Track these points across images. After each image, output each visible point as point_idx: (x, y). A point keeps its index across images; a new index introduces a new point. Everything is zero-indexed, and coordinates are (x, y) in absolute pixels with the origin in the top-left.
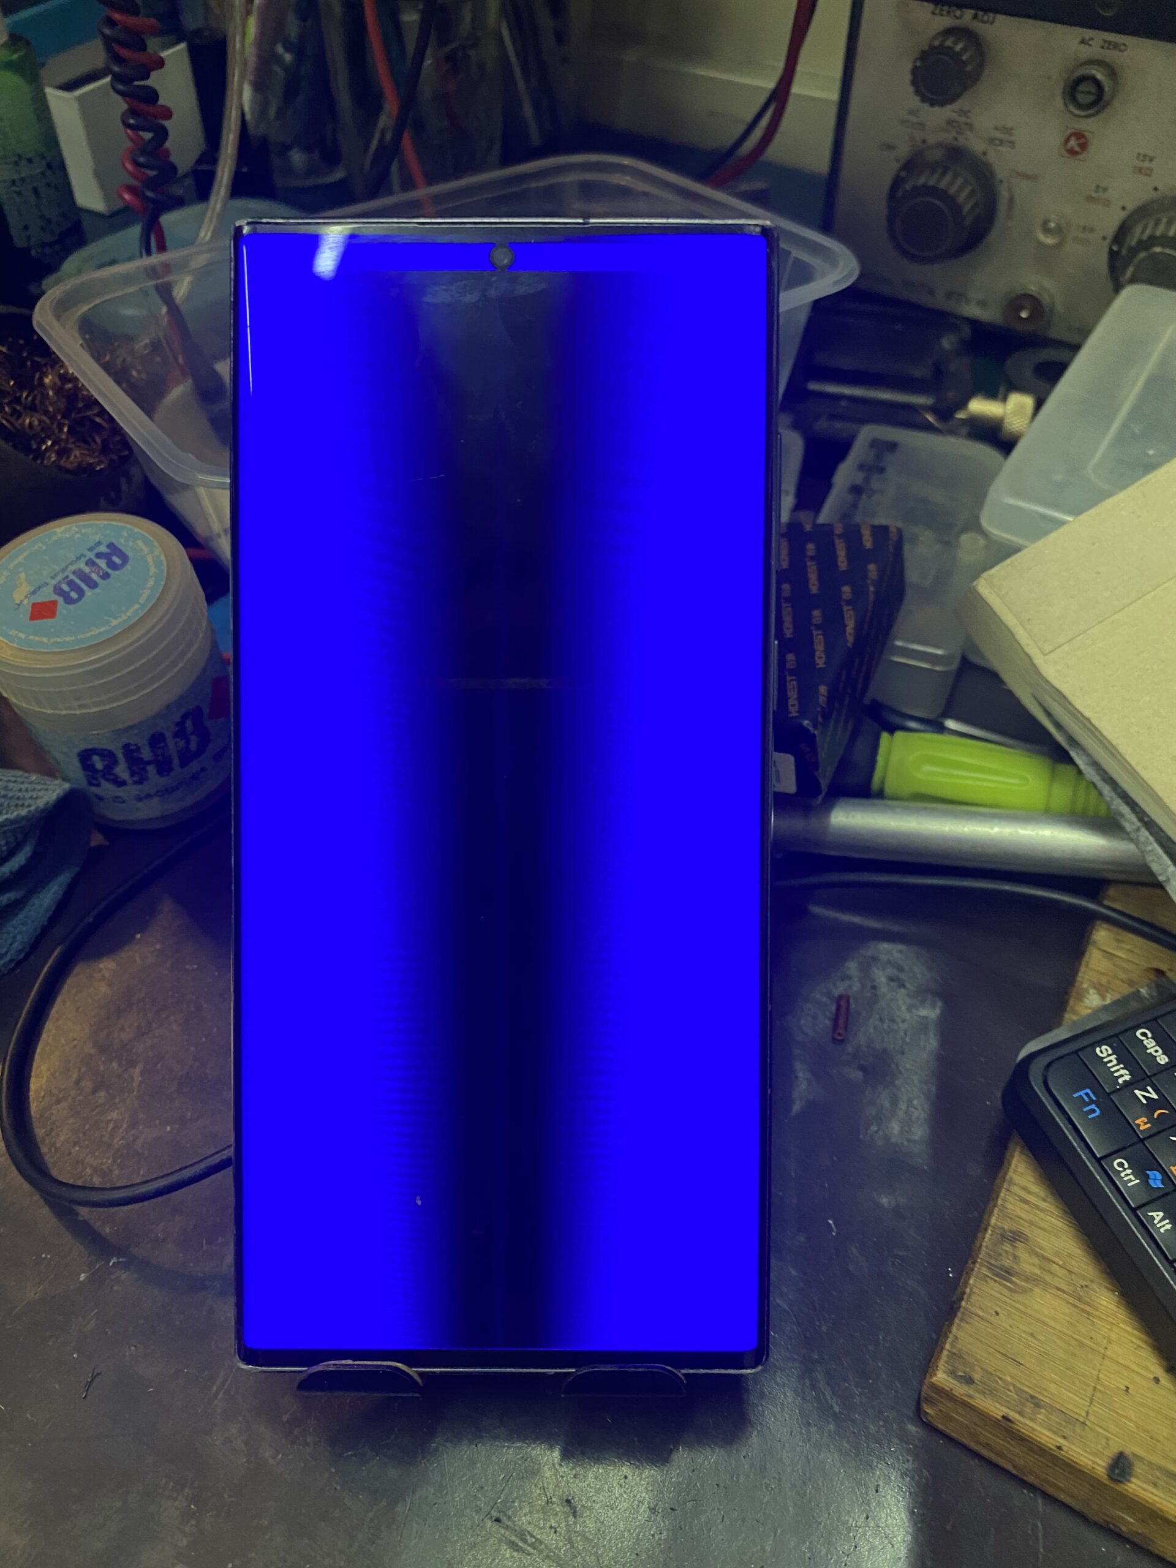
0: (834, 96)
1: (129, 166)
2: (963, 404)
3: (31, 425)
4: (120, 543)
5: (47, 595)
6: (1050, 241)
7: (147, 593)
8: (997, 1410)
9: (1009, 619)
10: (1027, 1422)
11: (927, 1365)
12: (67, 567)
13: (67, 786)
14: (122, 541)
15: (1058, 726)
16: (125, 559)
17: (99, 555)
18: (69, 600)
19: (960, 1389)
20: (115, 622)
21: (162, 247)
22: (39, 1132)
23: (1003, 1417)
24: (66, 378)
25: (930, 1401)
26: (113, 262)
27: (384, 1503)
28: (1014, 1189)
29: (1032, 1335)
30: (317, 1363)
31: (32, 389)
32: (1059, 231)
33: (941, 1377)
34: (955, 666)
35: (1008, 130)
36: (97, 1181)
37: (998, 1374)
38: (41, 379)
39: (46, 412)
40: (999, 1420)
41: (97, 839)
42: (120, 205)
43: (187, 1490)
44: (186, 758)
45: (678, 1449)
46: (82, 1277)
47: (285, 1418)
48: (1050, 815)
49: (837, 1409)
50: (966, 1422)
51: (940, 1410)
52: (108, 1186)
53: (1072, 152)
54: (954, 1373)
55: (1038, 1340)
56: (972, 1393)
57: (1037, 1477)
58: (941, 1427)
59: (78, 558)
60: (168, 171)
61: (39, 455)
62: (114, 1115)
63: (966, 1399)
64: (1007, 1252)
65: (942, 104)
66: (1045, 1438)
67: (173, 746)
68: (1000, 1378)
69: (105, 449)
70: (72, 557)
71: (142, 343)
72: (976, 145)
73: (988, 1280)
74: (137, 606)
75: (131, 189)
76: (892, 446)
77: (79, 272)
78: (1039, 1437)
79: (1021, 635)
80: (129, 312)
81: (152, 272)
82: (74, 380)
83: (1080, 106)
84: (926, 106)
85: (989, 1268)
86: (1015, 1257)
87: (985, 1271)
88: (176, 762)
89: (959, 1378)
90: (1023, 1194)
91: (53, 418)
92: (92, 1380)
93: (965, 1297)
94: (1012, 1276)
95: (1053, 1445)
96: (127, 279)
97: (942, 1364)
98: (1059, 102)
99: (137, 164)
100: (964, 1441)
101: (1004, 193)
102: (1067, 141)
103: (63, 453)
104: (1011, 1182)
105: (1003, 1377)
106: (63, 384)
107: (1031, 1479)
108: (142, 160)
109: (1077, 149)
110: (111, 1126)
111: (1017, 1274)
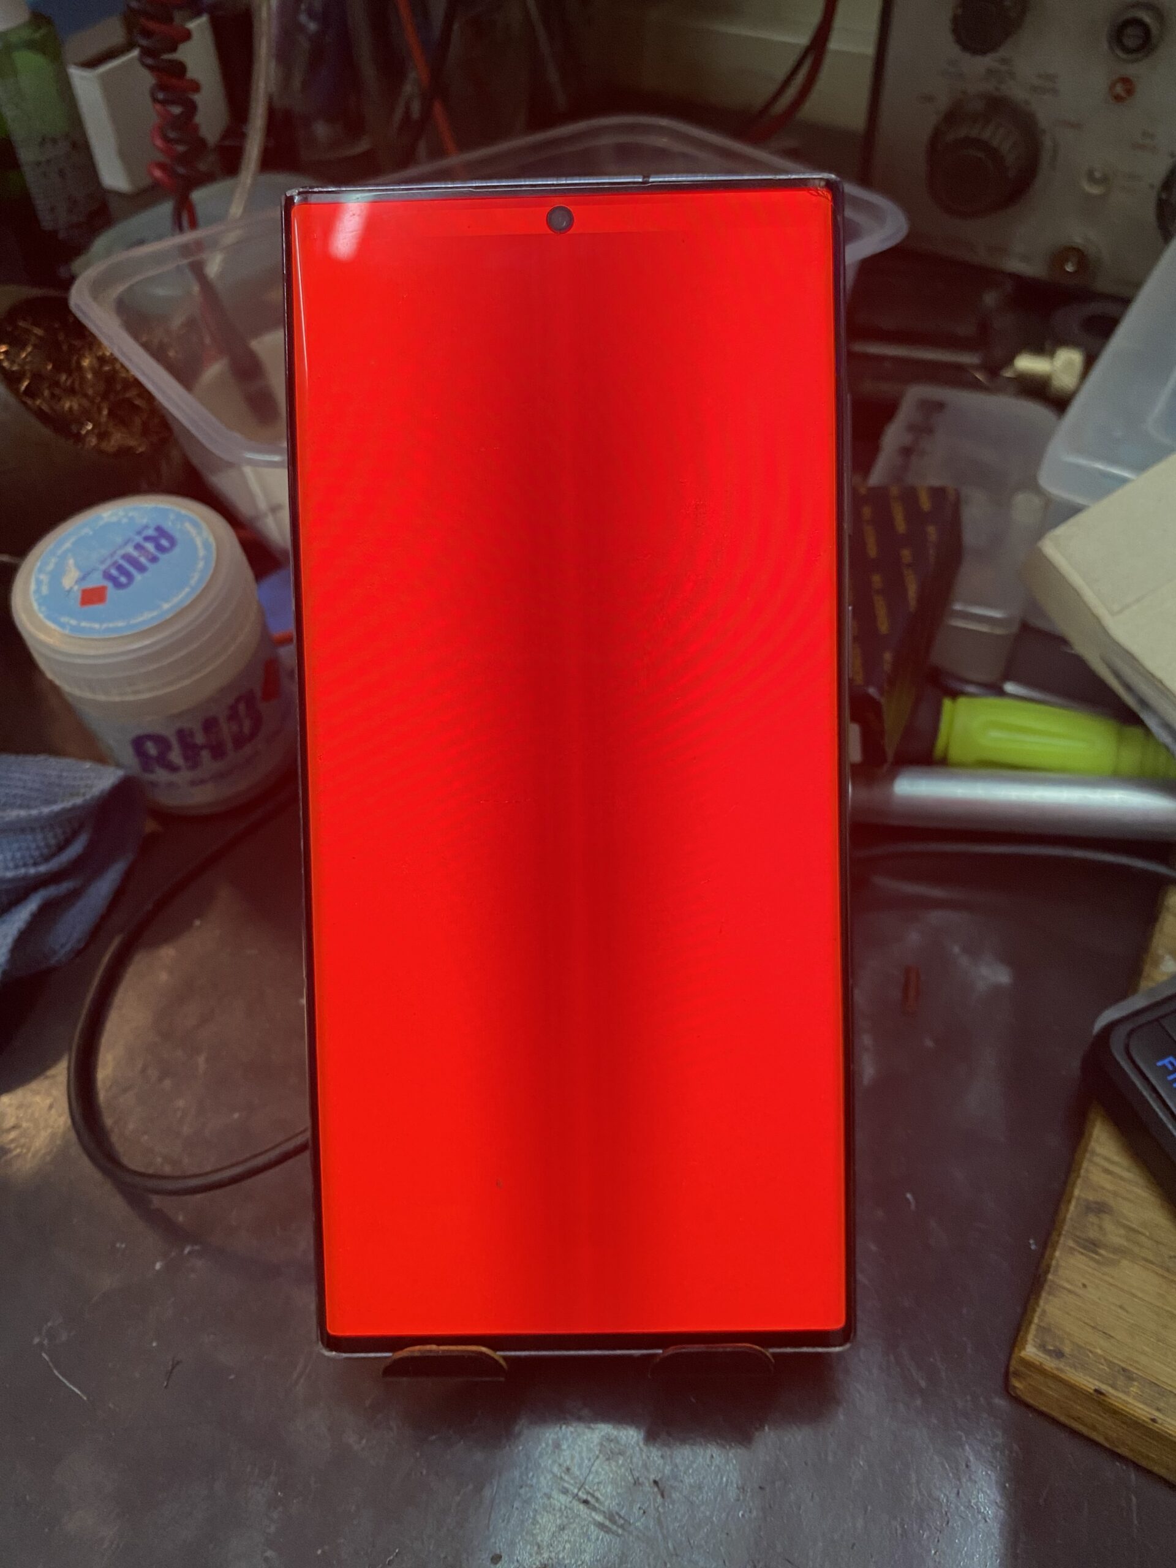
0: (870, 50)
1: (159, 142)
2: (1009, 360)
3: (71, 408)
4: (168, 525)
5: (96, 581)
6: (1095, 190)
7: (197, 578)
8: (1088, 1383)
9: (1076, 579)
10: (1120, 1395)
11: (1015, 1339)
12: (115, 552)
13: (120, 773)
14: (170, 524)
15: (1128, 688)
16: (173, 542)
17: (147, 539)
18: (118, 585)
19: (1050, 1364)
20: (166, 606)
21: (194, 224)
22: (108, 1121)
23: (1096, 1391)
24: (102, 360)
25: (1017, 1374)
26: (141, 242)
27: (471, 1487)
28: (1097, 1159)
29: (1121, 1307)
30: (402, 1349)
31: (70, 373)
32: (1104, 180)
33: (1030, 1351)
34: (1015, 629)
35: (1051, 78)
36: (167, 1170)
37: (1089, 1347)
38: (78, 363)
39: (85, 395)
40: (1091, 1394)
41: (150, 826)
42: (146, 182)
43: (272, 1478)
44: (239, 742)
45: (764, 1427)
46: (158, 1266)
47: (368, 1403)
48: (1118, 778)
49: (923, 1384)
50: (1056, 1396)
51: (1030, 1384)
52: (179, 1173)
53: (1118, 98)
54: (1044, 1347)
55: (1127, 1312)
56: (1062, 1367)
57: (1132, 1450)
58: (1031, 1401)
59: (126, 543)
60: (199, 145)
61: (78, 438)
62: (181, 1103)
63: (1055, 1372)
64: (1093, 1224)
65: (984, 53)
66: (1139, 1411)
67: (226, 730)
68: (1091, 1352)
69: (145, 431)
70: (119, 540)
71: (177, 322)
72: (1017, 92)
73: (1076, 1253)
74: (187, 590)
75: (162, 166)
76: (940, 406)
77: (109, 252)
78: (1132, 1410)
79: (1090, 596)
80: (161, 292)
81: (185, 250)
82: (113, 360)
83: (1127, 50)
84: (967, 57)
85: (1074, 1241)
86: (1101, 1228)
87: (1071, 1243)
88: (229, 745)
89: (1049, 1352)
90: (1106, 1165)
91: (92, 402)
92: (173, 1368)
93: (1052, 1270)
94: (1098, 1247)
95: (1148, 1418)
96: (158, 259)
97: (1030, 1337)
98: (1105, 46)
99: (166, 139)
100: (1055, 1414)
101: (1048, 142)
102: (1112, 86)
103: (103, 436)
104: (1093, 1153)
105: (1092, 1349)
106: (101, 366)
107: (1122, 1451)
108: (172, 135)
109: (1123, 94)
110: (179, 1114)
111: (1105, 1247)
